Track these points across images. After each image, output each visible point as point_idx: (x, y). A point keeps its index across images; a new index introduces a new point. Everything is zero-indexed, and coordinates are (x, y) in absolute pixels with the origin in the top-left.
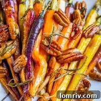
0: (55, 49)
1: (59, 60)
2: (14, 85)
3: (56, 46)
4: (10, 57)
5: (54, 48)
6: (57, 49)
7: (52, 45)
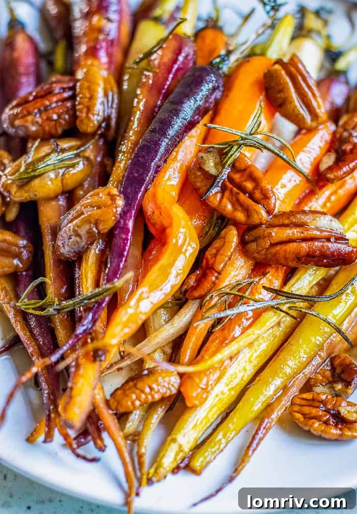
0: (243, 197)
1: (253, 246)
2: (42, 308)
3: (249, 185)
4: (55, 198)
5: (243, 190)
6: (251, 197)
7: (237, 177)
